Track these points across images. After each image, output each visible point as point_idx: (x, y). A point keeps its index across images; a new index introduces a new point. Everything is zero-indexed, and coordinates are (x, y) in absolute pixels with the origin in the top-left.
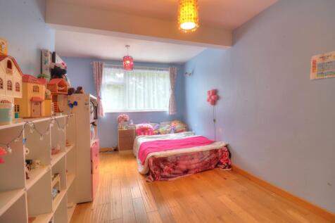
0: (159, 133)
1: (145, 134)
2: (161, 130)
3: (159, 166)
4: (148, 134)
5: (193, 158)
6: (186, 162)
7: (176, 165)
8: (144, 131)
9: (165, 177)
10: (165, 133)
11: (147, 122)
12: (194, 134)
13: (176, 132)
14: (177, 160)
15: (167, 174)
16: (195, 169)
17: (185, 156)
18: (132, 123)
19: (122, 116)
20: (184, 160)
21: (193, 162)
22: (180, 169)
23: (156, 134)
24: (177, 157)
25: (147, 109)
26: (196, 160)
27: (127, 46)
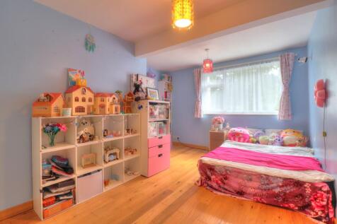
0: (258, 142)
1: (234, 140)
2: (260, 138)
3: (206, 173)
4: (239, 141)
5: (251, 180)
6: (240, 181)
7: (226, 178)
8: (235, 136)
9: (211, 187)
10: (267, 143)
11: (244, 127)
12: (313, 154)
13: (283, 144)
14: (227, 174)
15: (214, 185)
16: (255, 195)
17: (239, 172)
18: (228, 126)
19: (216, 118)
20: (237, 177)
21: (250, 184)
22: (230, 186)
23: (253, 142)
24: (226, 170)
25: (248, 112)
26: (256, 184)
27: (207, 50)
